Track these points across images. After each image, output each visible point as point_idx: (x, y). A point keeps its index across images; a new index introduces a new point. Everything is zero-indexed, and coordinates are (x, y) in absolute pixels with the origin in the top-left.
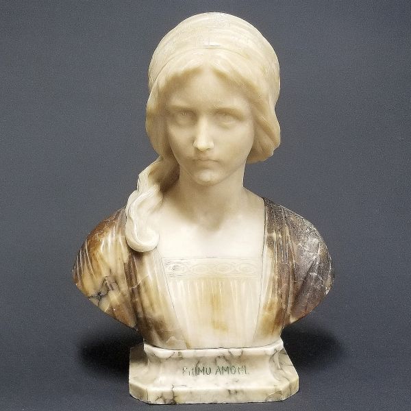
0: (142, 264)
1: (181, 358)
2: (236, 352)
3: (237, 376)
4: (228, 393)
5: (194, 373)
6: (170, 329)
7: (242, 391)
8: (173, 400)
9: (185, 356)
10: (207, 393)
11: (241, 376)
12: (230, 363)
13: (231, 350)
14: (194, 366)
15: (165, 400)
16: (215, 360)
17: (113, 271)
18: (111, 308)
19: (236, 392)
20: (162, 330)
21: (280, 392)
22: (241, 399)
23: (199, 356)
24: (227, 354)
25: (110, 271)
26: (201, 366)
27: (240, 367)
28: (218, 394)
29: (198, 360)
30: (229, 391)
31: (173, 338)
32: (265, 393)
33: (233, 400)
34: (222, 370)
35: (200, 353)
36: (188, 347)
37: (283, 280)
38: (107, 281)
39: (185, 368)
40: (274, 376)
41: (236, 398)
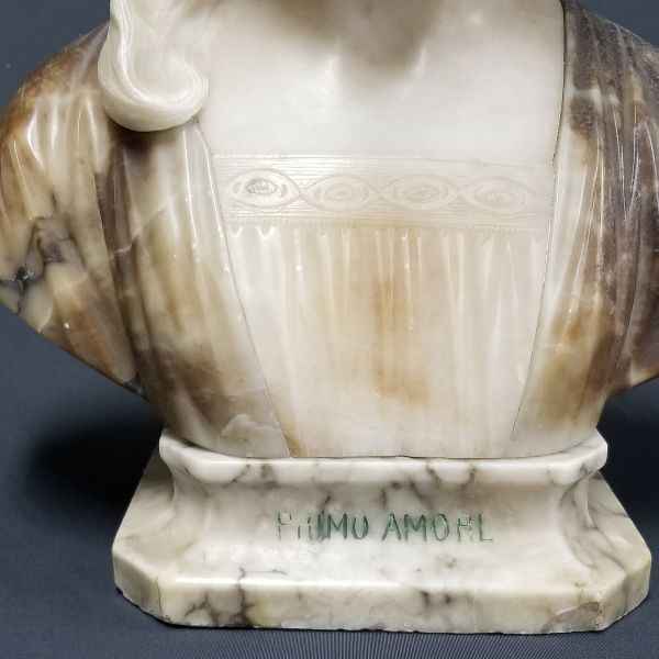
0: (146, 173)
1: (268, 485)
2: (452, 470)
3: (451, 547)
4: (419, 602)
5: (314, 532)
6: (231, 389)
7: (468, 599)
8: (242, 614)
9: (283, 478)
10: (351, 598)
11: (465, 547)
12: (431, 507)
13: (436, 465)
14: (313, 509)
15: (214, 615)
16: (384, 493)
17: (63, 199)
18: (58, 319)
19: (448, 599)
20: (207, 391)
21: (593, 606)
22: (461, 620)
23: (327, 478)
24: (422, 478)
25: (54, 200)
26: (335, 511)
27: (464, 517)
28: (387, 602)
29: (327, 493)
30: (426, 595)
31: (243, 419)
32: (543, 605)
33: (435, 623)
34: (404, 526)
35: (331, 469)
36: (295, 450)
37: (622, 241)
38: (42, 234)
39: (285, 516)
40: (574, 551)
41: (447, 619)
